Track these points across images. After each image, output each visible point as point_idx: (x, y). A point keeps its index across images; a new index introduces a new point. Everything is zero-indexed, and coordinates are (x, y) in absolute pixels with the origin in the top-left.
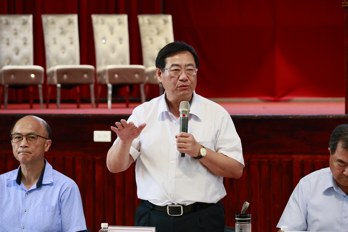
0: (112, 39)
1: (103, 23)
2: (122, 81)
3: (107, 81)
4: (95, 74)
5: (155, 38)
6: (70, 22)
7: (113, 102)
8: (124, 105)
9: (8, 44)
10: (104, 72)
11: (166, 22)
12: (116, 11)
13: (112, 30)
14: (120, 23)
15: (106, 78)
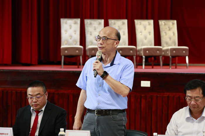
0: (145, 33)
1: (141, 24)
2: (150, 54)
3: (143, 55)
4: (136, 51)
5: (168, 32)
6: (123, 23)
7: (145, 65)
8: (151, 67)
9: (91, 34)
10: (141, 49)
11: (173, 24)
12: (146, 18)
13: (145, 28)
14: (149, 24)
15: (142, 53)
